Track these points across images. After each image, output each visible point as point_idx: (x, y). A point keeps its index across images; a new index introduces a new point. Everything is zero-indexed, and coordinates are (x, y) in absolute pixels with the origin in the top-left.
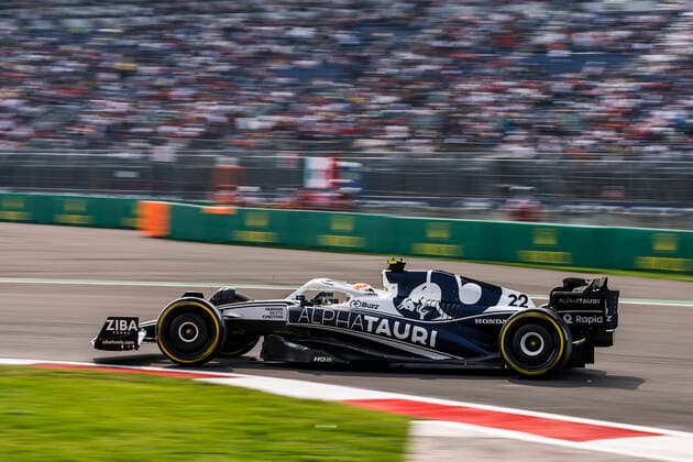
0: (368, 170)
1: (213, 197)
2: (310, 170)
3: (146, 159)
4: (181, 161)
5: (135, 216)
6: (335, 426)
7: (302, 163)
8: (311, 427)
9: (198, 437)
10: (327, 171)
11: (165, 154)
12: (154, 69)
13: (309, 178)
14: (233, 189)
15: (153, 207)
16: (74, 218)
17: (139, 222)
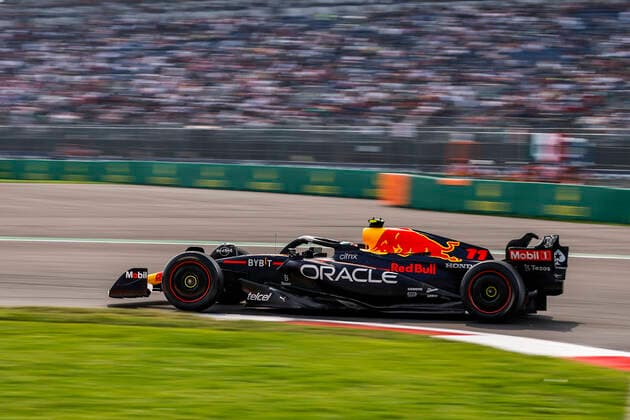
0: (594, 145)
1: (446, 170)
2: (536, 145)
3: (386, 134)
4: (421, 137)
5: (375, 187)
6: (565, 381)
7: (529, 138)
8: (540, 382)
9: (439, 389)
10: (555, 146)
11: (405, 130)
12: (397, 53)
13: (536, 152)
14: (466, 162)
15: (394, 178)
16: (321, 189)
17: (380, 192)
